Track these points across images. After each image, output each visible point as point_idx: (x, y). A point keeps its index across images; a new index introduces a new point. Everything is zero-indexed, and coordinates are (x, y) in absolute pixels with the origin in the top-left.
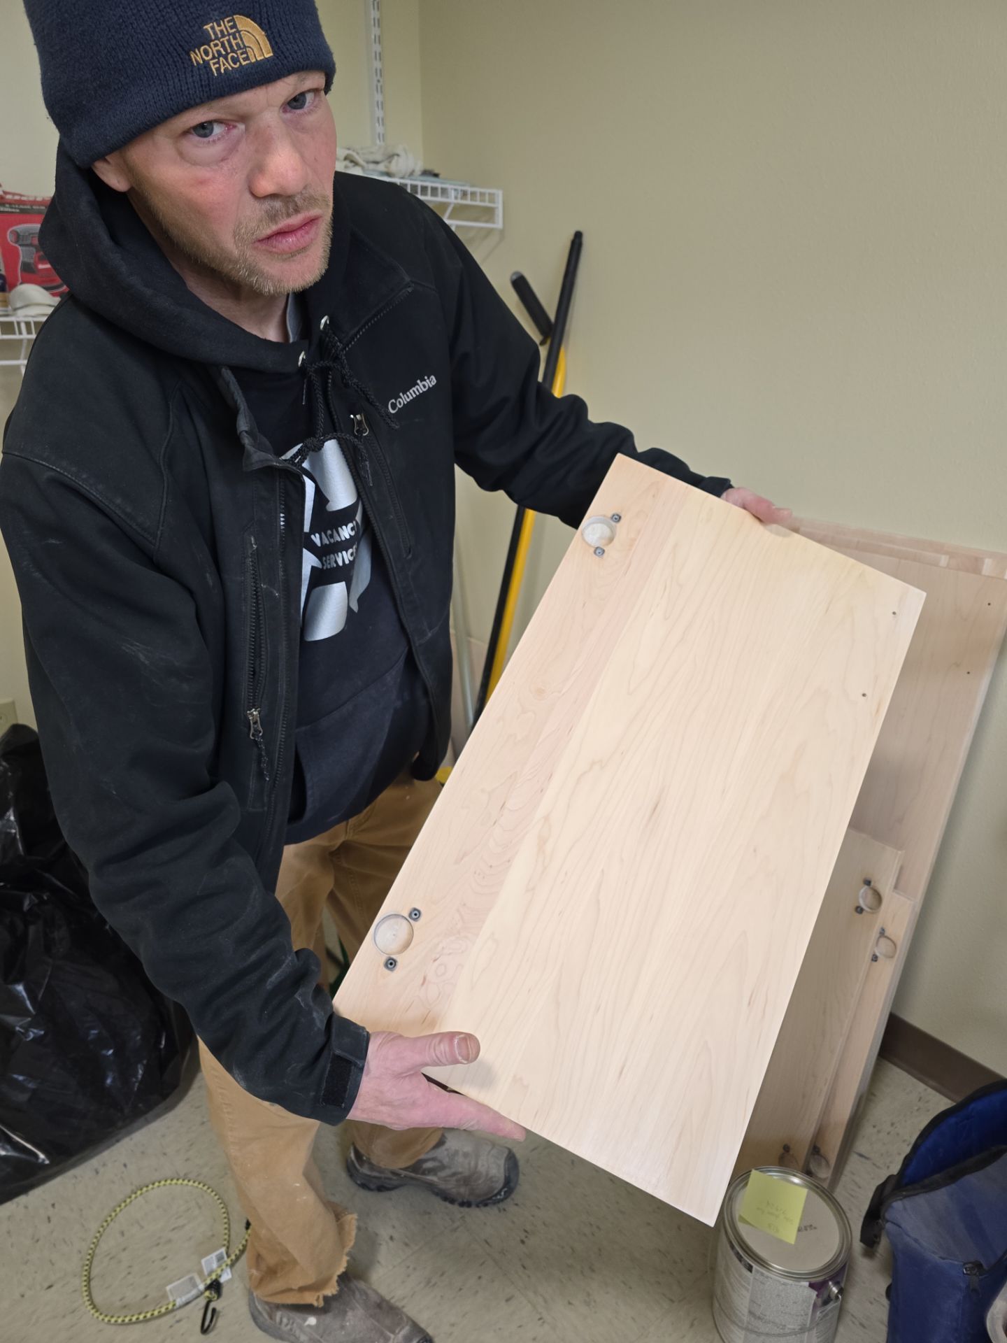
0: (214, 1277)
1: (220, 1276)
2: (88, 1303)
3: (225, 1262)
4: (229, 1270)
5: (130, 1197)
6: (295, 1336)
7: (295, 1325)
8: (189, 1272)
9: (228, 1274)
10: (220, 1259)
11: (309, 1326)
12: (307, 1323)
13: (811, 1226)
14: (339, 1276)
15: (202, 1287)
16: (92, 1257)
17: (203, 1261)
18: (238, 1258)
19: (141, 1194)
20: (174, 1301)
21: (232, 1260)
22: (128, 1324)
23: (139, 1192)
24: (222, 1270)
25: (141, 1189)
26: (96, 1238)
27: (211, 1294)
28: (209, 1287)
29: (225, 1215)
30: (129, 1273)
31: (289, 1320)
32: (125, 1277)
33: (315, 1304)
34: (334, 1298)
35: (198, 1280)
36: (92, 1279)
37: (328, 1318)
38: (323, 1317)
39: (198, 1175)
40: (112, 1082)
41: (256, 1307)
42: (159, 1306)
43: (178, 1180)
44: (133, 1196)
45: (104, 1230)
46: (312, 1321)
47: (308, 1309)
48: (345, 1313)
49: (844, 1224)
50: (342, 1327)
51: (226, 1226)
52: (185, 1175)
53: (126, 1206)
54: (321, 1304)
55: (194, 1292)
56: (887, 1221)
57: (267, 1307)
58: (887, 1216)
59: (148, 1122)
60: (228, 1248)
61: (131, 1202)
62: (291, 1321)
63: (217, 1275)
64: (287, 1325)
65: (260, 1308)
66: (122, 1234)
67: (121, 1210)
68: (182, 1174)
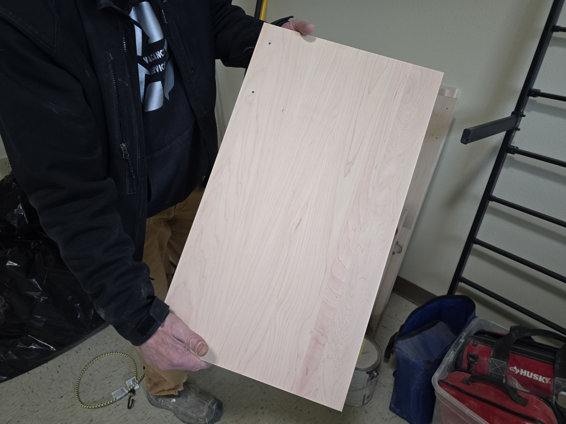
4: (138, 385)
6: (167, 406)
7: (167, 402)
8: (121, 387)
11: (173, 402)
12: (172, 401)
13: (367, 352)
14: (184, 383)
15: (127, 392)
20: (116, 398)
24: (135, 385)
25: (97, 358)
26: (80, 377)
27: (131, 394)
28: (130, 392)
29: (134, 365)
30: (95, 389)
31: (164, 401)
32: (93, 391)
33: (175, 394)
34: (182, 391)
35: (125, 390)
36: (80, 393)
37: (180, 399)
38: (178, 399)
39: (122, 350)
40: (80, 317)
41: (150, 397)
42: (109, 400)
44: (94, 360)
45: (83, 374)
46: (174, 400)
47: (172, 396)
48: (187, 396)
49: (380, 352)
50: (186, 402)
51: (135, 369)
52: (116, 351)
54: (177, 394)
55: (124, 394)
56: (396, 348)
57: (155, 397)
58: (396, 346)
59: (98, 332)
60: (136, 377)
62: (165, 401)
63: (133, 387)
64: (163, 403)
65: (152, 397)
66: (91, 375)
67: (89, 366)
68: (114, 351)
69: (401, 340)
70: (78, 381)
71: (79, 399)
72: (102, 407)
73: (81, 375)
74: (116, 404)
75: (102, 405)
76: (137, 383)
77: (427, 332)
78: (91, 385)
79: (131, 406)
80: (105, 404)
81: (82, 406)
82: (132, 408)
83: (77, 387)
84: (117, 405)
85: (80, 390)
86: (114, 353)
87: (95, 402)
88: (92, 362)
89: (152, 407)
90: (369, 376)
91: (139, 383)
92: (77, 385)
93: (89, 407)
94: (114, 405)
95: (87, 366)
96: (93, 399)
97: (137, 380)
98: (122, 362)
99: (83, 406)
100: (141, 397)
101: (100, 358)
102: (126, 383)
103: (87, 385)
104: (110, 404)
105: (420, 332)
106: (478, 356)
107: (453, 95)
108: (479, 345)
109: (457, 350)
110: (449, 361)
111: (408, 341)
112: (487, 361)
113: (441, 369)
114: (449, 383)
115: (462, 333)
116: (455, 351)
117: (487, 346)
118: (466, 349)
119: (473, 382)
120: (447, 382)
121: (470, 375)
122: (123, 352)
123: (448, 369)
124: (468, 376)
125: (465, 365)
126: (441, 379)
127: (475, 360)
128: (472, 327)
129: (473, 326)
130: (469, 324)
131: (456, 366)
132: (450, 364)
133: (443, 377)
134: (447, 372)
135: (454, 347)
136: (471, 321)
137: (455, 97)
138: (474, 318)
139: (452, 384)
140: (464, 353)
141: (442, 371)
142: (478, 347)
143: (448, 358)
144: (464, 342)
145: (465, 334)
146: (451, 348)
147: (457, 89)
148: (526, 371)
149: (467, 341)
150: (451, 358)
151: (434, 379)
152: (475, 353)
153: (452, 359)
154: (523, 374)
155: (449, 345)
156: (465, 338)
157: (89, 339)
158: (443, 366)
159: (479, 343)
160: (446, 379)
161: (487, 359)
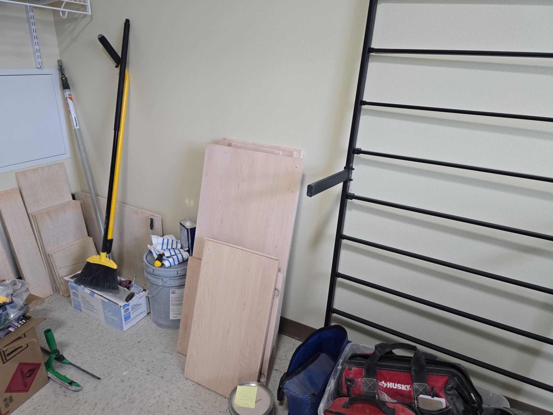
13: (260, 399)
56: (284, 389)
58: (284, 387)
69: (288, 380)
106: (353, 379)
107: (300, 155)
108: (353, 368)
109: (336, 378)
110: (331, 390)
111: (295, 379)
112: (361, 381)
113: (325, 399)
114: (333, 410)
115: (339, 361)
116: (334, 379)
117: (360, 367)
118: (344, 374)
119: (352, 404)
120: (331, 411)
121: (349, 398)
123: (331, 397)
124: (347, 399)
125: (345, 390)
126: (326, 409)
127: (352, 382)
128: (346, 353)
129: (347, 351)
130: (344, 350)
131: (338, 393)
132: (332, 392)
133: (328, 406)
134: (331, 400)
135: (333, 375)
136: (345, 347)
137: (301, 157)
138: (347, 344)
139: (335, 411)
140: (343, 379)
141: (326, 401)
142: (352, 370)
143: (330, 387)
144: (341, 368)
145: (341, 361)
146: (331, 377)
147: (302, 151)
148: (391, 383)
149: (344, 367)
150: (332, 386)
151: (320, 411)
152: (351, 376)
153: (334, 387)
154: (390, 386)
155: (329, 374)
156: (342, 365)
158: (326, 396)
159: (353, 367)
160: (330, 408)
161: (361, 380)
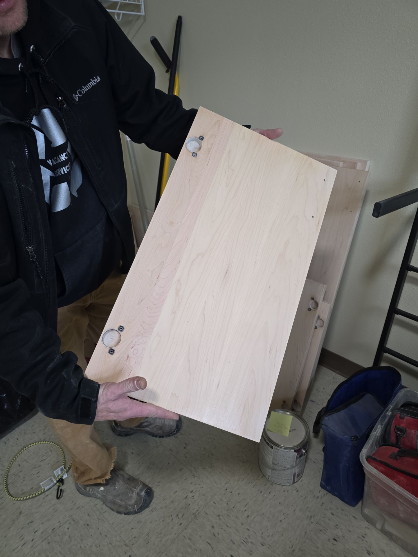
0: (60, 477)
1: (63, 477)
2: (7, 494)
3: (64, 471)
4: (66, 474)
5: (21, 451)
6: (96, 495)
7: (95, 491)
8: (50, 476)
9: (66, 475)
10: (62, 470)
11: (101, 491)
12: (100, 490)
13: (294, 429)
14: (111, 471)
15: (55, 482)
16: (7, 476)
17: (55, 472)
18: (69, 469)
19: (26, 449)
20: (44, 488)
21: (67, 470)
22: (25, 500)
23: (25, 449)
24: (63, 474)
25: (26, 448)
26: (8, 468)
27: (59, 484)
28: (58, 482)
29: (63, 453)
30: (24, 480)
31: (92, 489)
32: (22, 482)
33: (102, 483)
34: (109, 479)
35: (53, 479)
36: (9, 484)
37: (108, 487)
38: (106, 487)
39: (50, 439)
40: (7, 407)
41: (79, 486)
42: (38, 491)
43: (41, 442)
44: (22, 450)
45: (11, 465)
46: (102, 488)
47: (100, 485)
48: (115, 484)
49: (307, 427)
50: (115, 489)
51: (63, 457)
52: (44, 439)
53: (19, 455)
54: (105, 482)
55: (52, 484)
56: (323, 425)
57: (83, 486)
58: (322, 423)
59: (26, 421)
60: (65, 465)
61: (21, 453)
62: (93, 490)
63: (61, 476)
64: (92, 492)
65: (80, 486)
66: (19, 465)
67: (17, 457)
68: (42, 440)
69: (327, 416)
70: (7, 473)
71: (8, 491)
72: (31, 498)
73: (9, 466)
74: (45, 494)
75: (31, 496)
76: (65, 472)
77: (353, 406)
78: (19, 477)
79: (60, 496)
80: (34, 495)
81: (10, 498)
82: (60, 498)
83: (5, 478)
84: (46, 496)
85: (9, 482)
86: (42, 442)
87: (23, 493)
88: (20, 452)
89: (81, 496)
90: (297, 454)
91: (67, 472)
92: (6, 476)
93: (17, 500)
94: (43, 496)
95: (15, 457)
96: (22, 491)
97: (65, 468)
98: (50, 450)
99: (12, 498)
100: (69, 487)
101: (28, 448)
102: (54, 473)
103: (15, 476)
104: (39, 495)
105: (346, 406)
106: (405, 429)
107: (365, 167)
108: (406, 417)
109: (384, 424)
110: (377, 436)
111: (335, 416)
112: (415, 433)
113: (369, 445)
114: (377, 458)
115: (389, 406)
116: (382, 425)
117: (415, 418)
118: (393, 422)
119: (401, 456)
120: (375, 458)
121: (398, 449)
122: (51, 440)
123: (376, 443)
124: (396, 450)
125: (393, 439)
126: (369, 455)
127: (403, 433)
128: (398, 399)
129: (400, 397)
130: (395, 395)
131: (384, 440)
132: (378, 438)
133: (372, 452)
134: (375, 446)
135: (381, 420)
136: (397, 392)
137: (367, 170)
138: (401, 389)
139: (380, 460)
140: (392, 427)
141: (370, 447)
142: (405, 419)
143: (375, 433)
144: (391, 415)
145: (392, 407)
146: (378, 422)
147: (368, 162)
149: (394, 414)
150: (379, 432)
151: (362, 456)
152: (402, 425)
153: (380, 433)
155: (377, 418)
156: (392, 411)
157: (17, 429)
158: (370, 441)
159: (406, 416)
160: (374, 454)
